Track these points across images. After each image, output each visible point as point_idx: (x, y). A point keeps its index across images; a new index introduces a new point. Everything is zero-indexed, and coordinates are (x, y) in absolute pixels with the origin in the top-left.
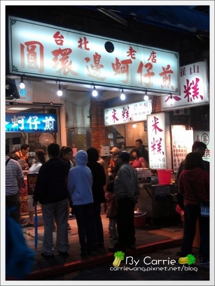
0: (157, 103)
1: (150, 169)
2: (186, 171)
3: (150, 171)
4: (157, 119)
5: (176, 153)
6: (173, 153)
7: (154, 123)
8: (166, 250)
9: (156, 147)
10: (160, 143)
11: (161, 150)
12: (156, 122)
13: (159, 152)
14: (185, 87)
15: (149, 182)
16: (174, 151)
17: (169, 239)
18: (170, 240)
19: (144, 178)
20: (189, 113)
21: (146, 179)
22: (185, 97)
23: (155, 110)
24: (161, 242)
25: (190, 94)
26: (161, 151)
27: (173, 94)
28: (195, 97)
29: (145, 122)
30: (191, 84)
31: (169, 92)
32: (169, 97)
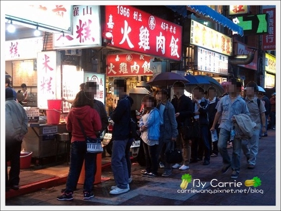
0: (48, 41)
1: (38, 108)
2: (76, 108)
3: (38, 111)
4: (48, 57)
5: (65, 93)
6: (63, 93)
7: (44, 61)
8: (51, 188)
9: (46, 86)
10: (50, 83)
11: (50, 89)
12: (47, 60)
13: (48, 91)
14: (78, 27)
15: (37, 121)
16: (64, 91)
17: (55, 177)
18: (55, 179)
19: (31, 117)
20: (80, 54)
21: (33, 118)
22: (77, 38)
23: (46, 48)
24: (47, 181)
25: (82, 34)
26: (51, 91)
27: (66, 33)
28: (87, 38)
29: (35, 60)
30: (84, 25)
31: (62, 30)
32: (61, 36)
